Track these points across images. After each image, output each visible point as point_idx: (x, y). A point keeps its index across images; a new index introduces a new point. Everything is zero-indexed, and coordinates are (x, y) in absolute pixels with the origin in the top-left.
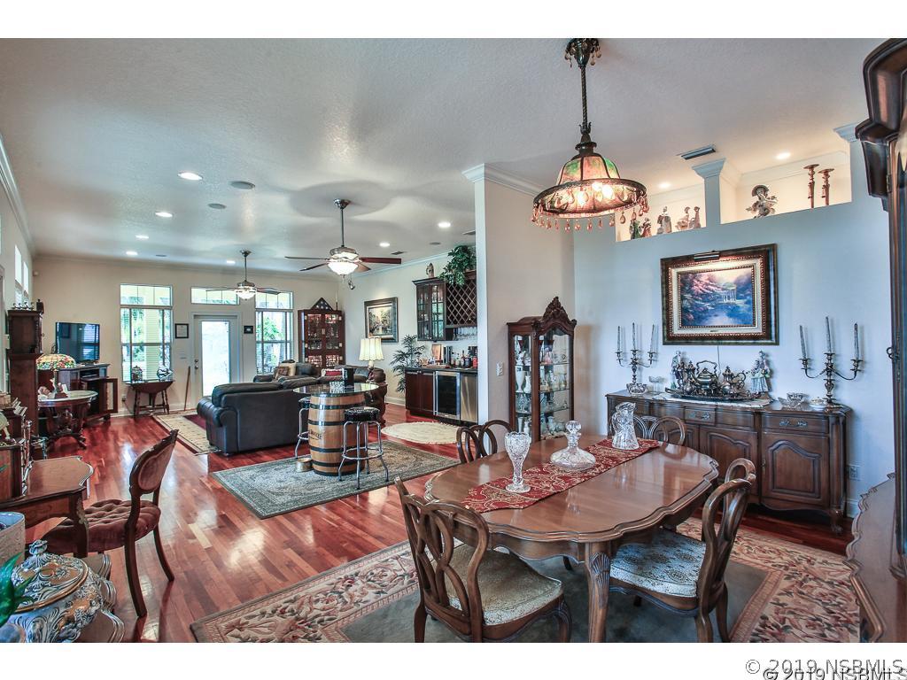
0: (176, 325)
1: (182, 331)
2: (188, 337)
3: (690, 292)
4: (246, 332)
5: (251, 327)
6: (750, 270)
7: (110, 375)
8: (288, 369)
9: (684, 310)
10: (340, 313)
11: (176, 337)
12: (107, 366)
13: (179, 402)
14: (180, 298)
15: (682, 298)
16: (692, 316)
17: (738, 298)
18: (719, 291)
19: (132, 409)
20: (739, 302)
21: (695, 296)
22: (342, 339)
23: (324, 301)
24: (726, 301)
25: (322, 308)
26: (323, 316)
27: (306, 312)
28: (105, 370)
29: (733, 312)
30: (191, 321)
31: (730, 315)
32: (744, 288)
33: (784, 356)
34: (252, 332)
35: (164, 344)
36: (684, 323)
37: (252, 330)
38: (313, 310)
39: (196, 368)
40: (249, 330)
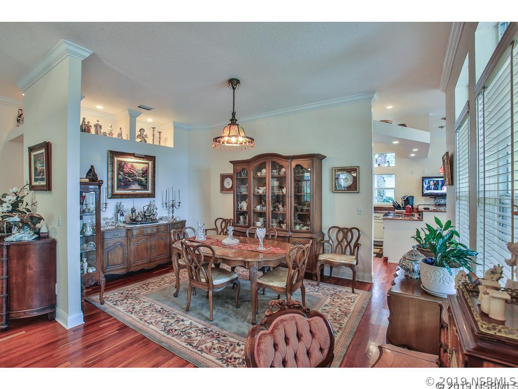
3: (123, 171)
6: (147, 165)
9: (119, 180)
15: (118, 174)
16: (123, 184)
17: (143, 177)
18: (135, 173)
20: (142, 179)
21: (125, 173)
24: (138, 178)
29: (140, 183)
31: (139, 185)
32: (145, 173)
33: (158, 202)
36: (119, 187)
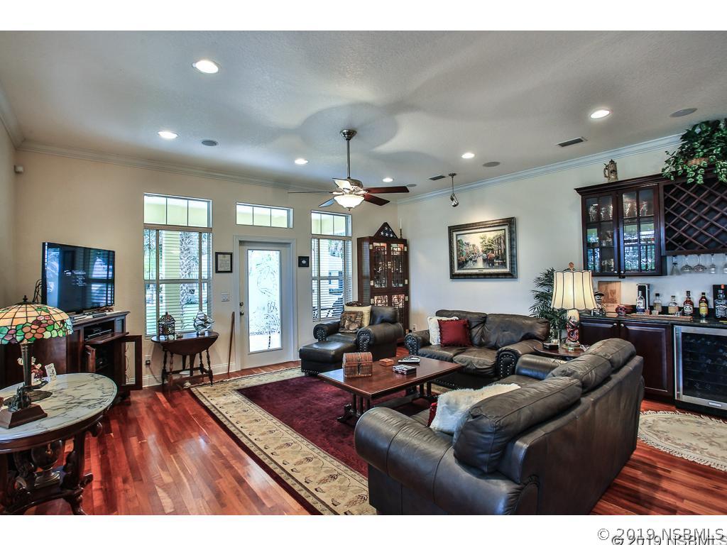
0: (217, 254)
1: (224, 262)
2: (231, 272)
4: (300, 265)
5: (307, 259)
7: (131, 329)
8: (362, 314)
10: (404, 242)
11: (217, 271)
12: (125, 314)
13: (220, 362)
14: (222, 216)
19: (159, 376)
22: (406, 274)
23: (389, 227)
25: (386, 234)
26: (389, 246)
27: (371, 240)
28: (123, 322)
30: (236, 249)
34: (307, 265)
35: (200, 281)
37: (308, 262)
38: (377, 238)
39: (241, 314)
40: (304, 262)
